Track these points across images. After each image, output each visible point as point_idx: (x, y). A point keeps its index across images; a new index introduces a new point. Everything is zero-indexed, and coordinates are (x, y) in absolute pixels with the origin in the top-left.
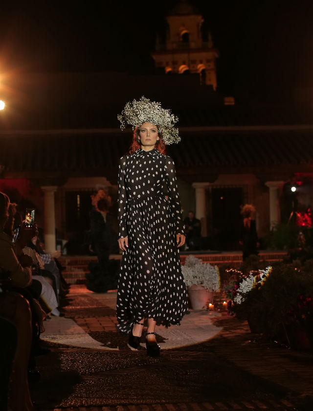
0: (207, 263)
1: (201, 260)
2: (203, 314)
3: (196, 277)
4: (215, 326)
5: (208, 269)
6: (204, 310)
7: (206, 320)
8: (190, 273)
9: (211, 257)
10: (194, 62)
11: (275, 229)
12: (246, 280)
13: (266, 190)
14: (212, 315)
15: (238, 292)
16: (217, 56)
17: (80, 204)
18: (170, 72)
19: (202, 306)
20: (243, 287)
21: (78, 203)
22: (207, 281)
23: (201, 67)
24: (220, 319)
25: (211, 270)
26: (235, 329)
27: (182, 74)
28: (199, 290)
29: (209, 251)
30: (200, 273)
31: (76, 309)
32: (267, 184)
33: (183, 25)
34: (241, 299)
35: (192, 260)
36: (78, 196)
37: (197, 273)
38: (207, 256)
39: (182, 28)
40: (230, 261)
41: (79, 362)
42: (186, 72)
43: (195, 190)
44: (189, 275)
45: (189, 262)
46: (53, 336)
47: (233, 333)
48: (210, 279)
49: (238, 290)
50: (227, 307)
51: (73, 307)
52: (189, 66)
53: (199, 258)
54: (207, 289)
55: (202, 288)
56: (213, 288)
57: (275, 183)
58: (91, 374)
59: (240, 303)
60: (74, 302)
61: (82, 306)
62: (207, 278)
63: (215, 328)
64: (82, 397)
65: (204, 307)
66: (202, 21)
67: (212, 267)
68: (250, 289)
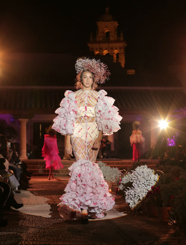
0: (108, 166)
1: (106, 164)
10: (112, 49)
16: (126, 45)
17: (41, 130)
18: (98, 54)
20: (124, 180)
21: (41, 129)
23: (116, 51)
25: (110, 170)
27: (104, 56)
33: (106, 27)
34: (123, 187)
35: (101, 164)
36: (40, 125)
39: (105, 29)
40: (125, 165)
41: (27, 220)
49: (121, 182)
51: (32, 189)
52: (109, 51)
53: (105, 163)
54: (108, 181)
56: (111, 181)
58: (32, 227)
59: (122, 189)
60: (32, 186)
61: (37, 188)
62: (108, 175)
64: (23, 240)
66: (118, 25)
67: (111, 168)
68: (128, 181)
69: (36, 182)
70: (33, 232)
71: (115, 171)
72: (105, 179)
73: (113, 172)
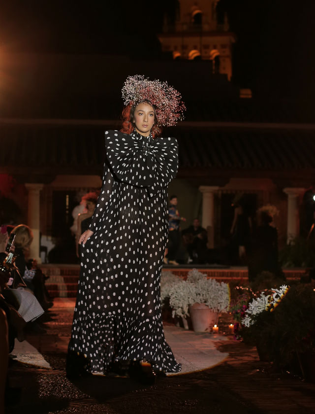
0: (212, 279)
1: (206, 275)
2: (206, 337)
3: (199, 294)
4: (219, 352)
5: (213, 285)
6: (207, 332)
7: (209, 344)
8: (192, 290)
9: (217, 273)
10: (207, 47)
11: (292, 243)
12: (256, 300)
13: (284, 197)
14: (217, 338)
15: (247, 313)
16: (233, 41)
17: (69, 206)
18: (178, 57)
19: (205, 328)
20: (253, 308)
21: (67, 204)
22: (211, 300)
23: (214, 53)
24: (225, 344)
25: (217, 287)
26: (242, 356)
27: (192, 61)
28: (202, 309)
29: (215, 265)
30: (204, 289)
31: (60, 325)
32: (286, 190)
33: (196, 4)
34: (250, 322)
35: (196, 274)
36: (67, 196)
37: (201, 290)
38: (213, 270)
39: (194, 7)
40: (239, 278)
42: (197, 58)
43: (202, 194)
44: (192, 291)
45: (192, 277)
46: (32, 355)
47: (239, 360)
48: (215, 298)
49: (247, 311)
50: (233, 330)
51: (57, 324)
52: (201, 51)
53: (204, 273)
54: (212, 308)
55: (205, 308)
56: (219, 308)
57: (294, 190)
58: (74, 400)
59: (248, 326)
60: (57, 317)
61: (67, 322)
62: (212, 297)
63: (219, 353)
65: (207, 329)
67: (218, 284)
68: (261, 310)
69: (61, 309)
70: (78, 410)
71: (225, 290)
72: (207, 304)
73: (223, 292)
